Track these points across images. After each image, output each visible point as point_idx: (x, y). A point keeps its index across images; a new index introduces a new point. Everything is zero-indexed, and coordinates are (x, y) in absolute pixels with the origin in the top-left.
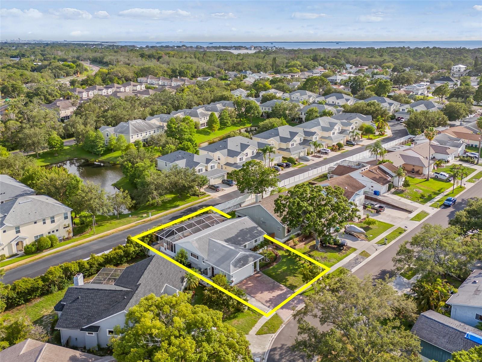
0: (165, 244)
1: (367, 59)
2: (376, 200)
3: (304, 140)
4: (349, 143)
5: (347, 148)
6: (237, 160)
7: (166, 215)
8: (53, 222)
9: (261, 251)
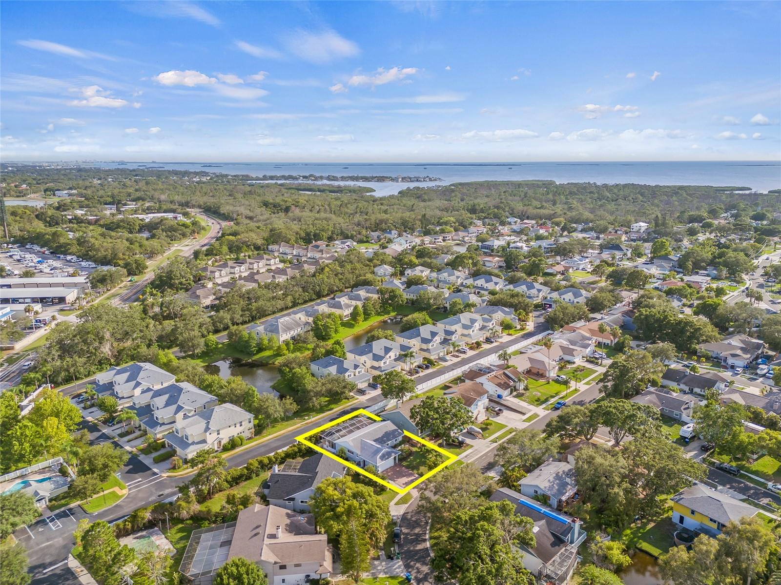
0: (327, 443)
1: (535, 211)
2: (498, 403)
3: (444, 339)
4: (488, 341)
5: (486, 346)
6: (381, 364)
7: (323, 417)
8: (241, 425)
9: (399, 448)
